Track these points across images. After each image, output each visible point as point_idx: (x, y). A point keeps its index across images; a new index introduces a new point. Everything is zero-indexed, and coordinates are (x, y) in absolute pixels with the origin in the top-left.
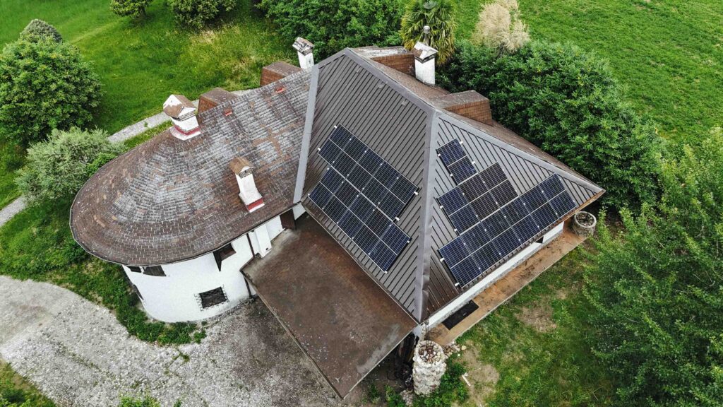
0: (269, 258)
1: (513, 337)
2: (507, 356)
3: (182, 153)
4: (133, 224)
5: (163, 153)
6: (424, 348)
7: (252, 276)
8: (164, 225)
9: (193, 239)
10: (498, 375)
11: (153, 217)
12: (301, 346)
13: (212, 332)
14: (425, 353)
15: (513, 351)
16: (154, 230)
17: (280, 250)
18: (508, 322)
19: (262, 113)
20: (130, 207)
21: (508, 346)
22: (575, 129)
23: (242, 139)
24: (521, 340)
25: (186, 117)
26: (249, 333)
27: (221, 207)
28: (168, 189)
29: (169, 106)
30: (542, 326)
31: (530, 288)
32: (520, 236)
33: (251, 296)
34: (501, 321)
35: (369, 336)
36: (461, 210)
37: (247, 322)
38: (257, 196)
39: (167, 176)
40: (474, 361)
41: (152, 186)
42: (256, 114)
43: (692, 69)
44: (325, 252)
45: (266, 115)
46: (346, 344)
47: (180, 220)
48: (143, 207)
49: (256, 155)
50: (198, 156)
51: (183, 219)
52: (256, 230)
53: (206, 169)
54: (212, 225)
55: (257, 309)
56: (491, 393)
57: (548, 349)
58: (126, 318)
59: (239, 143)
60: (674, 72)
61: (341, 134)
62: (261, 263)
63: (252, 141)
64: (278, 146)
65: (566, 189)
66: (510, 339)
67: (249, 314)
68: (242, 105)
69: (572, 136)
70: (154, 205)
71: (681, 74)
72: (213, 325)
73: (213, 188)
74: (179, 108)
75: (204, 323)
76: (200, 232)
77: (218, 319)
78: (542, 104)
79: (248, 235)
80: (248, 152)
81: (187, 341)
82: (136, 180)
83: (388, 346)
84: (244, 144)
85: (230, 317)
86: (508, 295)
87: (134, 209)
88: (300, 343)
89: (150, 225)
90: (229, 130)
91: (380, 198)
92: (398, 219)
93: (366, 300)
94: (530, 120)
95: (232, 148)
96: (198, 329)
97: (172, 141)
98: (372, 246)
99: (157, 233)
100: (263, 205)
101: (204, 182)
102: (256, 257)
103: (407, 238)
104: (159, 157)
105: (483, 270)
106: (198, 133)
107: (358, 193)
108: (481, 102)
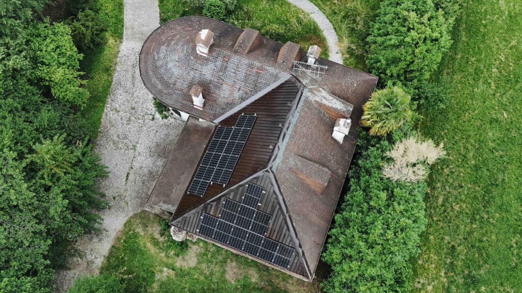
0: (200, 124)
2: (205, 266)
10: (194, 266)
11: (162, 70)
13: (170, 120)
15: (208, 267)
16: (158, 75)
19: (241, 73)
20: (162, 55)
21: (210, 264)
28: (175, 65)
30: (230, 277)
36: (231, 213)
39: (179, 60)
40: (194, 251)
41: (173, 58)
42: (238, 71)
48: (163, 62)
49: (219, 88)
50: (196, 65)
51: (169, 83)
53: (194, 73)
54: (176, 96)
56: (184, 267)
59: (218, 76)
63: (223, 80)
64: (232, 93)
65: (291, 260)
66: (214, 264)
68: (236, 61)
72: (173, 118)
73: (190, 83)
77: (177, 118)
82: (173, 47)
90: (219, 66)
91: (220, 167)
92: (212, 183)
96: (168, 113)
100: (201, 109)
101: (189, 78)
103: (203, 194)
104: (186, 48)
106: (205, 55)
107: (222, 152)
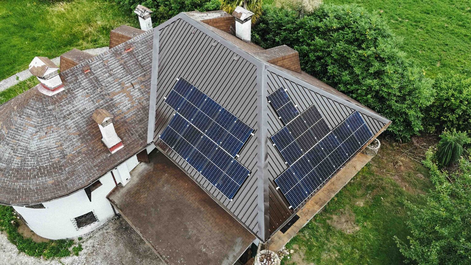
0: (129, 186)
1: (327, 239)
2: (326, 255)
3: (50, 107)
4: (13, 170)
5: (33, 107)
6: (263, 256)
7: (117, 202)
8: (40, 169)
9: (66, 180)
11: (29, 163)
12: (162, 258)
13: (87, 245)
14: (265, 260)
15: (329, 251)
16: (30, 174)
17: (137, 179)
18: (323, 227)
19: (116, 69)
20: (7, 155)
21: (325, 247)
22: (365, 74)
23: (100, 92)
24: (334, 241)
25: (51, 76)
26: (117, 244)
27: (87, 151)
28: (40, 139)
29: (34, 67)
30: (350, 229)
31: (336, 199)
32: (334, 163)
33: (116, 215)
34: (317, 227)
35: (218, 248)
36: (290, 146)
37: (115, 236)
38: (118, 140)
39: (39, 128)
40: (300, 261)
41: (26, 136)
42: (111, 70)
43: (428, 23)
44: (175, 180)
45: (119, 71)
46: (200, 256)
47: (53, 164)
48: (19, 155)
49: (113, 105)
50: (64, 109)
51: (56, 163)
52: (118, 167)
53: (72, 120)
54: (81, 166)
55: (122, 224)
57: (356, 247)
58: (15, 238)
59: (97, 96)
60: (416, 25)
61: (183, 85)
62: (123, 191)
63: (108, 94)
64: (131, 97)
65: (365, 123)
66: (326, 242)
67: (116, 229)
68: (98, 63)
69: (362, 79)
70: (29, 153)
71: (421, 27)
72: (87, 240)
73: (79, 135)
74: (44, 69)
75: (80, 239)
76: (72, 173)
77: (91, 235)
78: (338, 54)
79: (112, 173)
80: (106, 103)
81: (67, 254)
82: (11, 131)
83: (234, 256)
84: (102, 97)
85: (100, 232)
86: (321, 206)
87: (12, 157)
88: (161, 256)
89: (28, 170)
90: (89, 85)
91: (222, 139)
92: (238, 156)
93: (212, 218)
94: (329, 67)
95: (93, 101)
96: (75, 244)
97: (40, 97)
98: (218, 178)
99: (35, 177)
100: (122, 147)
101: (71, 131)
102: (119, 186)
103: (248, 172)
104: (30, 111)
105: (309, 193)
106: (62, 89)
107: (202, 134)
108: (293, 54)
